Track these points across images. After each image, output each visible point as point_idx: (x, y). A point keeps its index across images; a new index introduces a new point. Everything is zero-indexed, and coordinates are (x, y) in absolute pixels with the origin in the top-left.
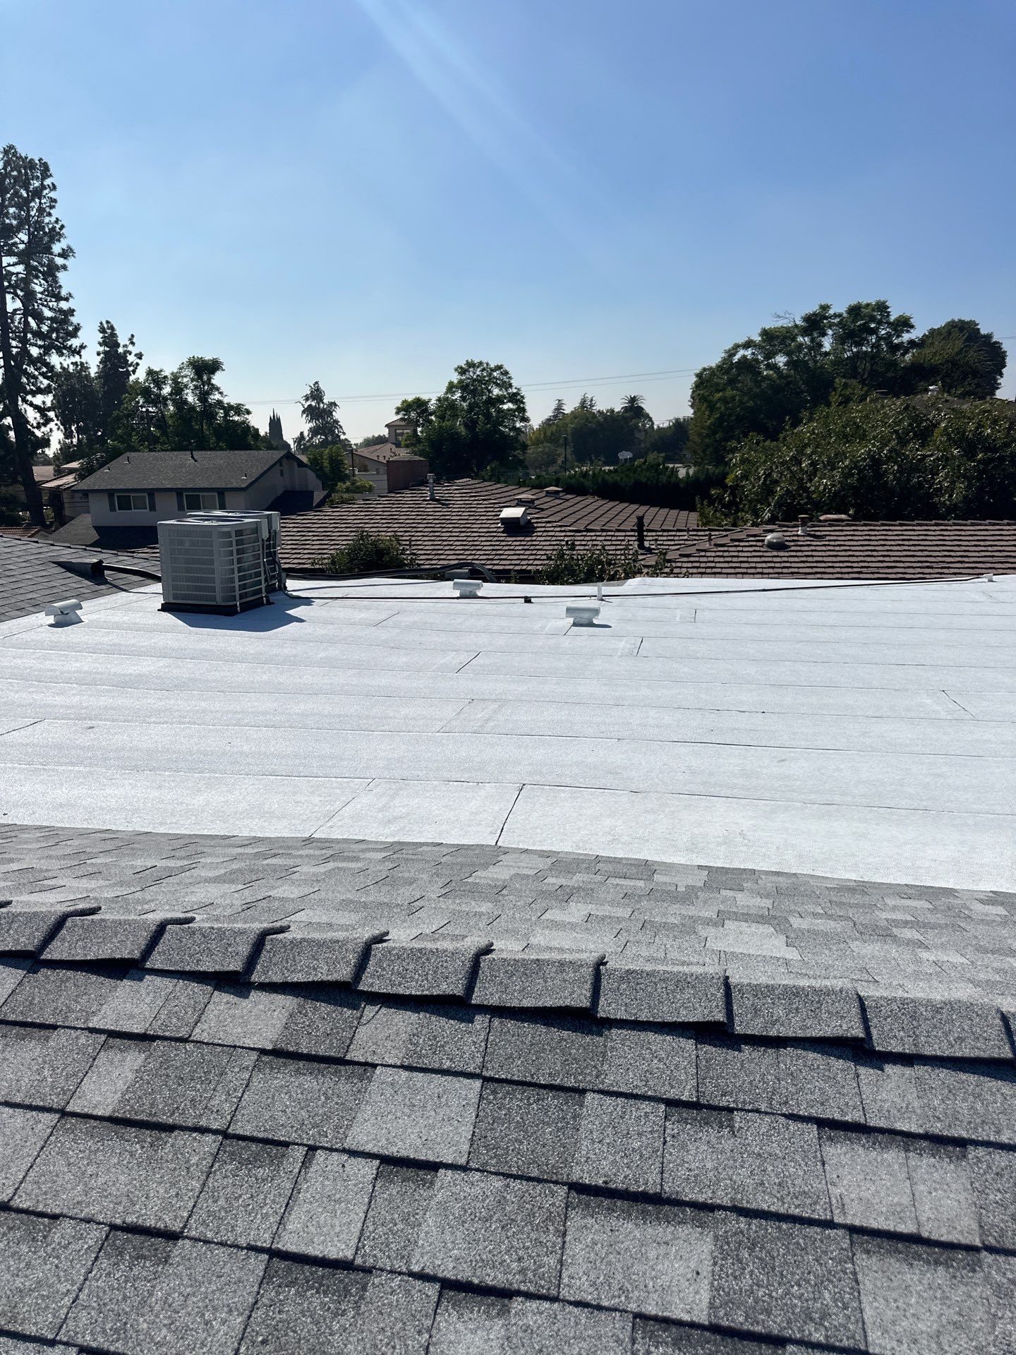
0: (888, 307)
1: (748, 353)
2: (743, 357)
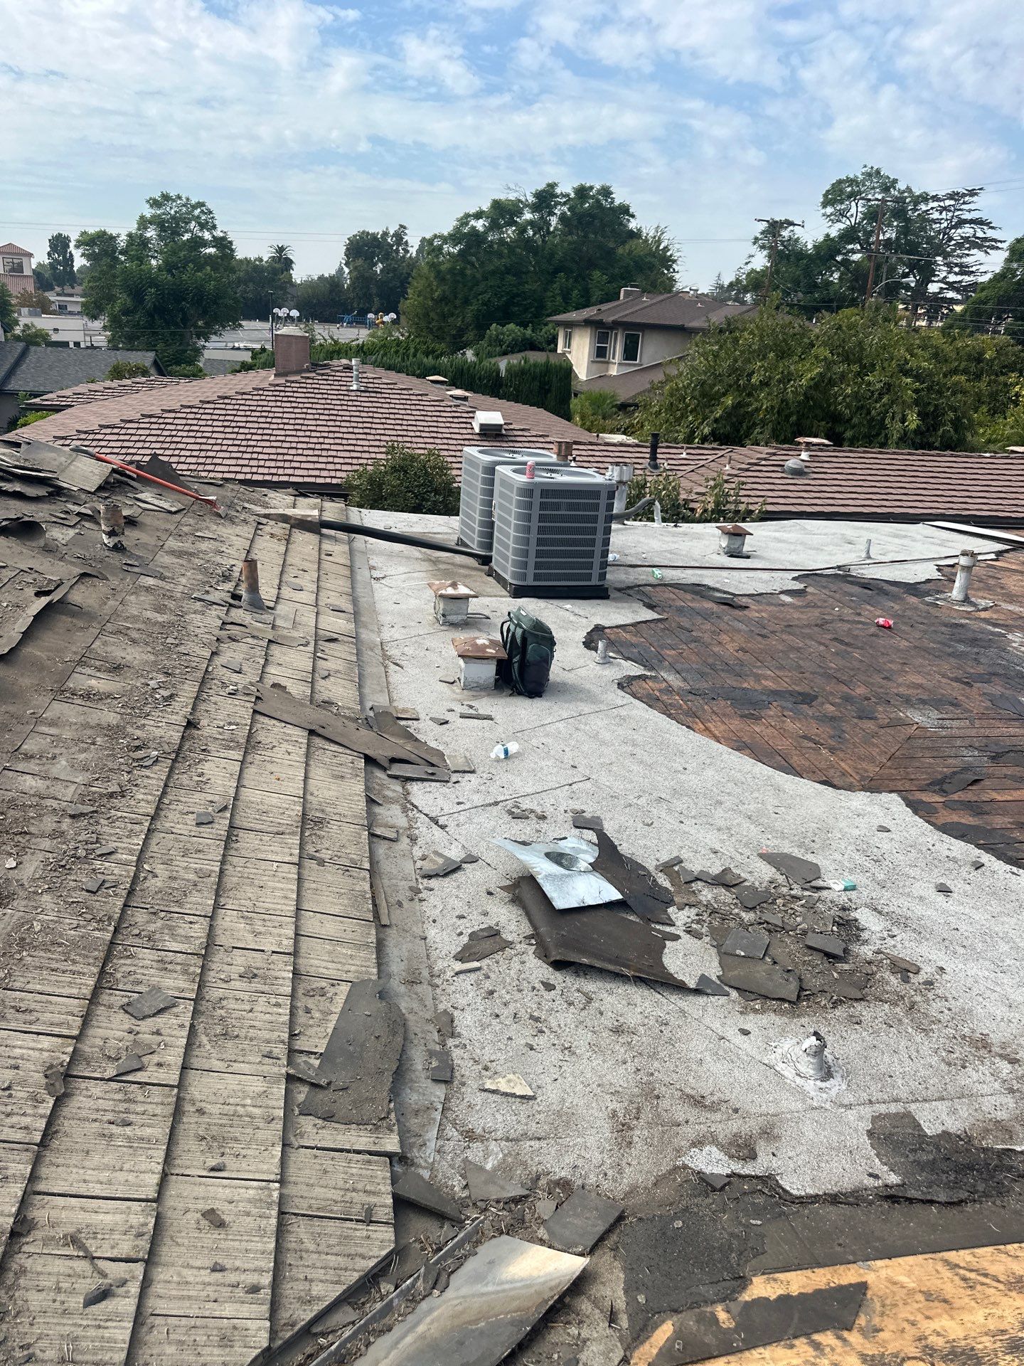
0: (612, 193)
1: (480, 225)
2: (473, 228)
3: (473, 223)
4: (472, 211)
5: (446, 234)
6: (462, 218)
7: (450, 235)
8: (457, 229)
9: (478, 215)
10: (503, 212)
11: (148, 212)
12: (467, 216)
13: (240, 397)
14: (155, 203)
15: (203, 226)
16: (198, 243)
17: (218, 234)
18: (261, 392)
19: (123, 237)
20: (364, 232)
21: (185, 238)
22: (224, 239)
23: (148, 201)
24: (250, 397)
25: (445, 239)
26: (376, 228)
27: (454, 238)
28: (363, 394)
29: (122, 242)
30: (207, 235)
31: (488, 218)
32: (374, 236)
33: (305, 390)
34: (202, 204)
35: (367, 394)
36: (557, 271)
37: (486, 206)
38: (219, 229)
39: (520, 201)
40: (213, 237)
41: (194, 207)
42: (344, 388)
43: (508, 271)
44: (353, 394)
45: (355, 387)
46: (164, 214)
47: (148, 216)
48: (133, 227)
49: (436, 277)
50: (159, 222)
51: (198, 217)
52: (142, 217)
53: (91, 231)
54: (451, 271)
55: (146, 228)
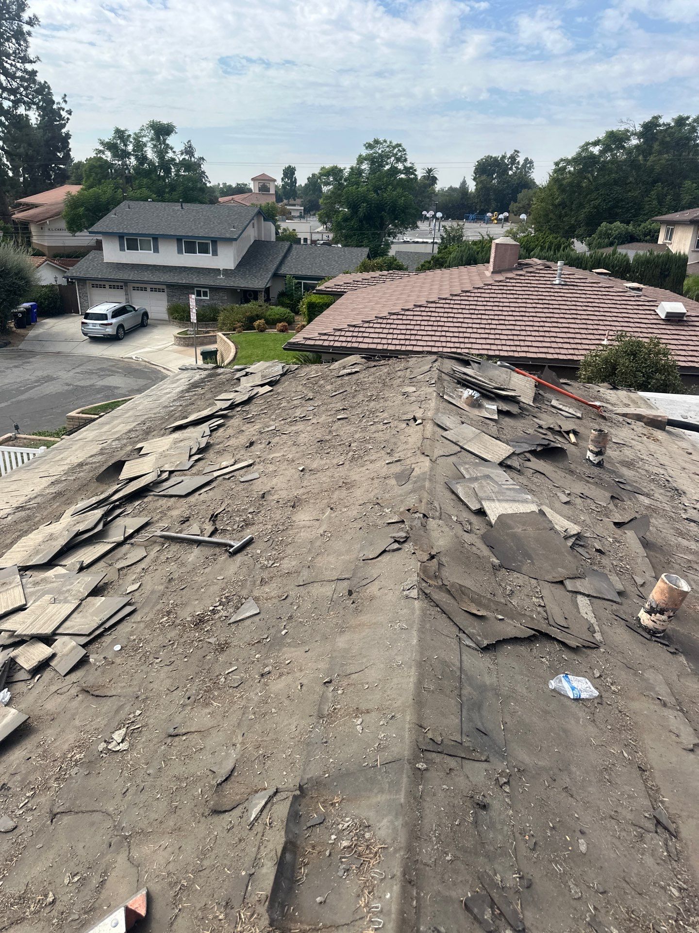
1: (596, 150)
2: (592, 152)
3: (591, 149)
4: (592, 140)
5: (570, 158)
6: (583, 146)
7: (574, 159)
8: (579, 154)
9: (595, 144)
10: (615, 139)
11: (365, 152)
12: (588, 144)
13: (476, 291)
14: (369, 146)
15: (398, 160)
16: (394, 171)
17: (408, 165)
18: (490, 287)
19: (348, 170)
20: (488, 156)
21: (386, 169)
22: (411, 168)
23: (365, 145)
24: (483, 291)
25: (568, 162)
26: (497, 154)
27: (575, 161)
28: (564, 287)
29: (346, 173)
30: (400, 166)
31: (604, 145)
32: (495, 159)
33: (521, 285)
34: (400, 145)
35: (567, 287)
36: (655, 182)
37: (602, 135)
38: (409, 162)
39: (628, 131)
40: (405, 167)
41: (394, 148)
42: (549, 282)
43: (616, 182)
44: (556, 287)
45: (557, 282)
46: (374, 153)
47: (364, 155)
48: (354, 163)
49: (559, 189)
50: (371, 159)
51: (396, 154)
52: (360, 156)
53: (327, 166)
54: (571, 184)
55: (362, 163)
